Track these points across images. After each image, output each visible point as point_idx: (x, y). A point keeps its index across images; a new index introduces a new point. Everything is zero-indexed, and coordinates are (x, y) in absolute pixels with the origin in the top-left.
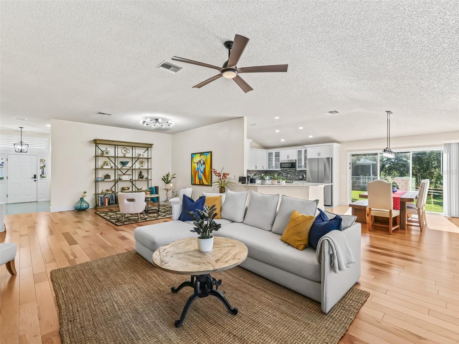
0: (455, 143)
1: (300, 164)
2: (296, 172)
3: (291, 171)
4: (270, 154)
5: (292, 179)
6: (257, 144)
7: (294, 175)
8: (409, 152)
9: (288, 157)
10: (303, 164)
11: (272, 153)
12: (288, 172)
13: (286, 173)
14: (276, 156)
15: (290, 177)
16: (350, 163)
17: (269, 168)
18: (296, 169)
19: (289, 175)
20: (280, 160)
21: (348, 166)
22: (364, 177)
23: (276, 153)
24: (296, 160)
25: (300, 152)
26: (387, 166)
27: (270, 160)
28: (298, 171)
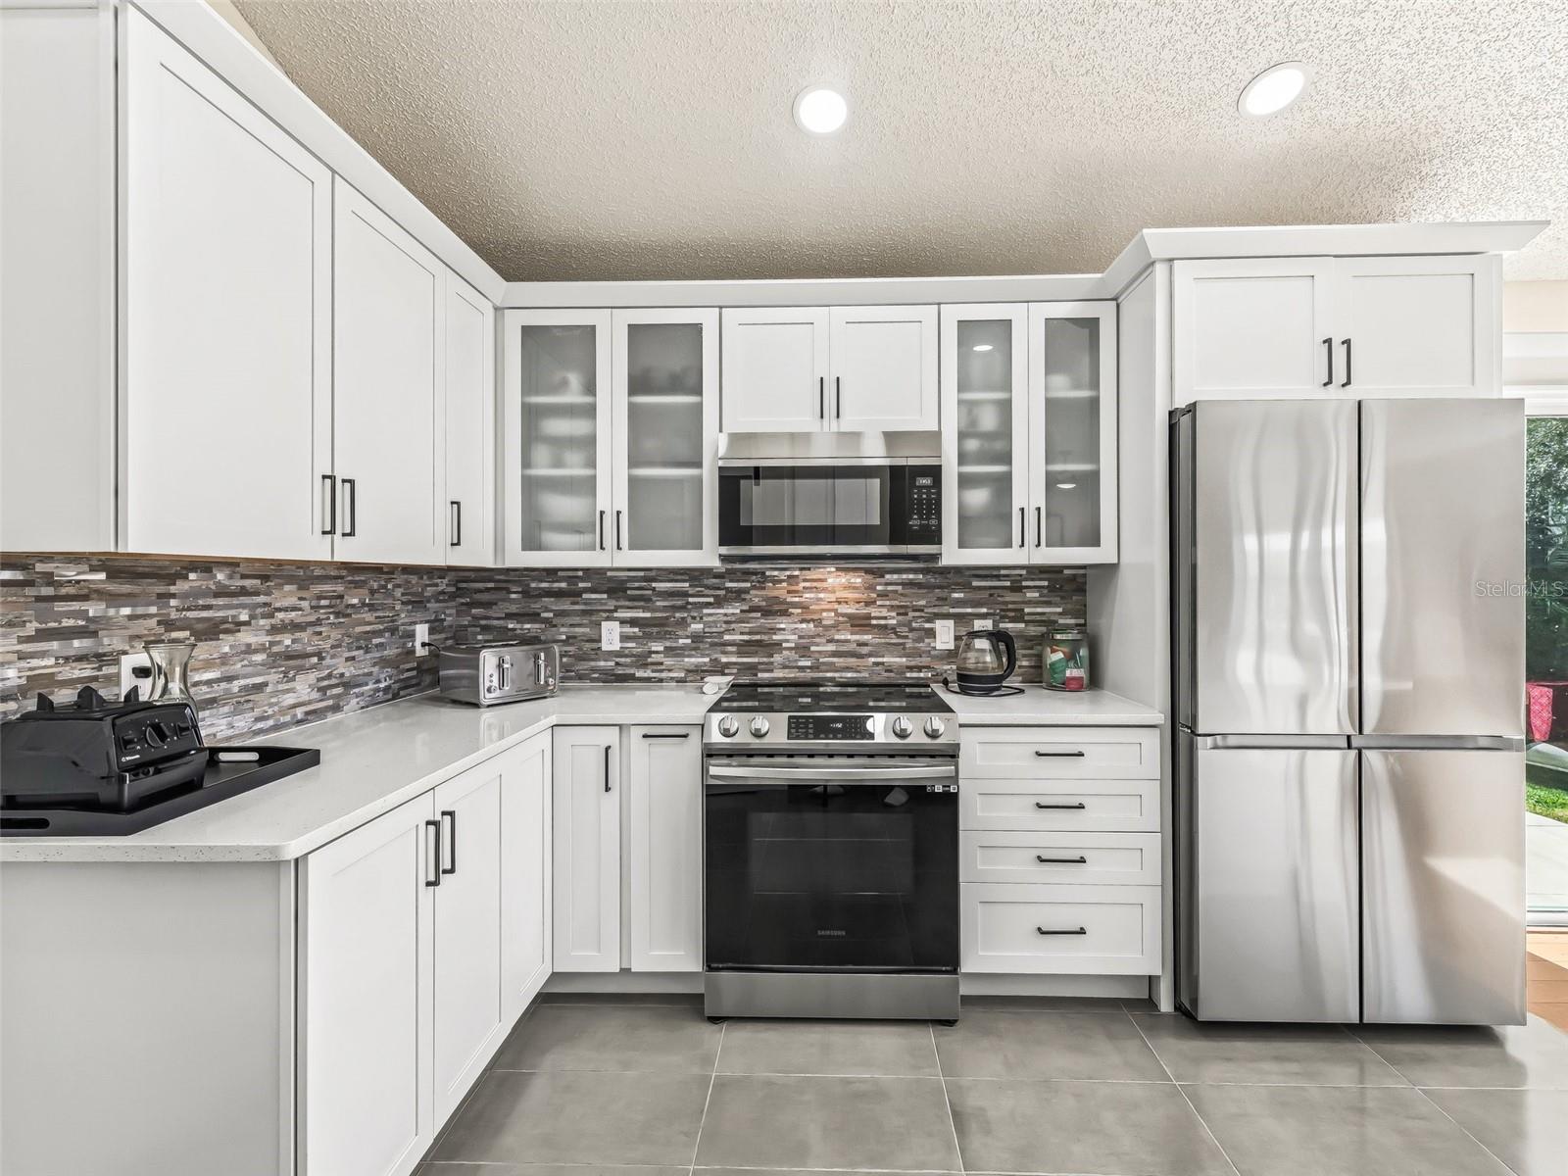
4: (556, 351)
9: (830, 394)
11: (589, 332)
14: (643, 383)
17: (531, 543)
18: (940, 551)
20: (712, 429)
24: (938, 438)
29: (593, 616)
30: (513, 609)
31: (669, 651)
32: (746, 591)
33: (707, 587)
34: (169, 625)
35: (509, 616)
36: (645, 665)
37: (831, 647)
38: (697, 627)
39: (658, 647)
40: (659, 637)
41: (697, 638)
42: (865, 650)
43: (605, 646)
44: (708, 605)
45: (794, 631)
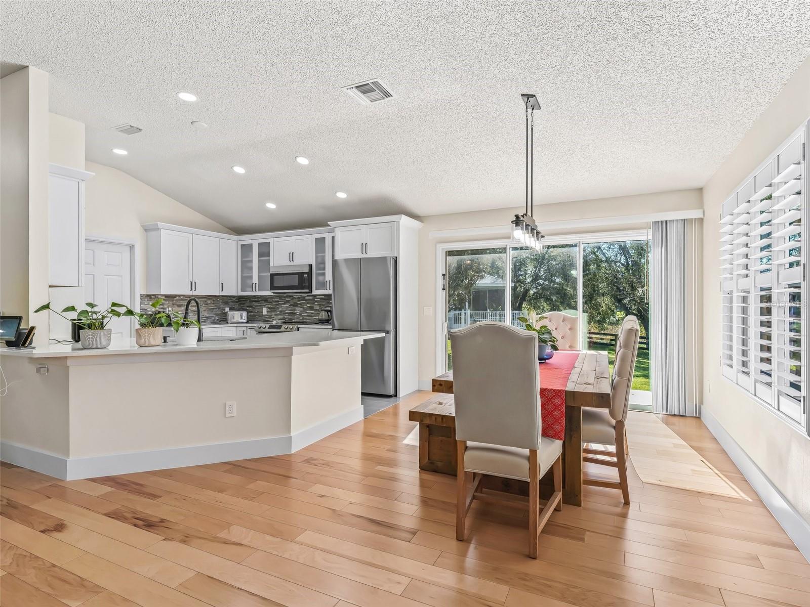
0: (677, 221)
1: (321, 278)
2: (316, 301)
3: (303, 298)
4: (246, 249)
5: (306, 319)
6: (206, 216)
7: (311, 308)
8: (575, 246)
9: (291, 256)
10: (329, 277)
11: (251, 245)
12: (295, 301)
13: (292, 302)
14: (260, 255)
15: (300, 315)
16: (444, 275)
17: (242, 290)
18: (311, 291)
19: (298, 310)
20: (271, 265)
21: (440, 282)
22: (494, 312)
23: (260, 244)
24: (311, 266)
25: (320, 242)
26: (532, 292)
27: (246, 265)
28: (321, 299)
29: (262, 306)
30: (248, 305)
31: (276, 315)
32: (289, 301)
33: (283, 300)
34: (173, 304)
35: (247, 307)
36: (271, 318)
37: (306, 314)
38: (280, 309)
39: (273, 313)
40: (274, 311)
41: (281, 312)
42: (313, 315)
43: (264, 314)
44: (283, 304)
45: (299, 310)
